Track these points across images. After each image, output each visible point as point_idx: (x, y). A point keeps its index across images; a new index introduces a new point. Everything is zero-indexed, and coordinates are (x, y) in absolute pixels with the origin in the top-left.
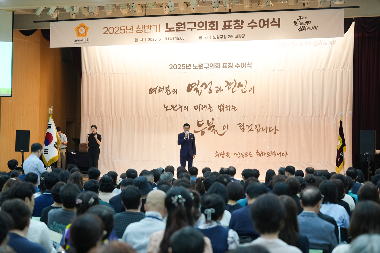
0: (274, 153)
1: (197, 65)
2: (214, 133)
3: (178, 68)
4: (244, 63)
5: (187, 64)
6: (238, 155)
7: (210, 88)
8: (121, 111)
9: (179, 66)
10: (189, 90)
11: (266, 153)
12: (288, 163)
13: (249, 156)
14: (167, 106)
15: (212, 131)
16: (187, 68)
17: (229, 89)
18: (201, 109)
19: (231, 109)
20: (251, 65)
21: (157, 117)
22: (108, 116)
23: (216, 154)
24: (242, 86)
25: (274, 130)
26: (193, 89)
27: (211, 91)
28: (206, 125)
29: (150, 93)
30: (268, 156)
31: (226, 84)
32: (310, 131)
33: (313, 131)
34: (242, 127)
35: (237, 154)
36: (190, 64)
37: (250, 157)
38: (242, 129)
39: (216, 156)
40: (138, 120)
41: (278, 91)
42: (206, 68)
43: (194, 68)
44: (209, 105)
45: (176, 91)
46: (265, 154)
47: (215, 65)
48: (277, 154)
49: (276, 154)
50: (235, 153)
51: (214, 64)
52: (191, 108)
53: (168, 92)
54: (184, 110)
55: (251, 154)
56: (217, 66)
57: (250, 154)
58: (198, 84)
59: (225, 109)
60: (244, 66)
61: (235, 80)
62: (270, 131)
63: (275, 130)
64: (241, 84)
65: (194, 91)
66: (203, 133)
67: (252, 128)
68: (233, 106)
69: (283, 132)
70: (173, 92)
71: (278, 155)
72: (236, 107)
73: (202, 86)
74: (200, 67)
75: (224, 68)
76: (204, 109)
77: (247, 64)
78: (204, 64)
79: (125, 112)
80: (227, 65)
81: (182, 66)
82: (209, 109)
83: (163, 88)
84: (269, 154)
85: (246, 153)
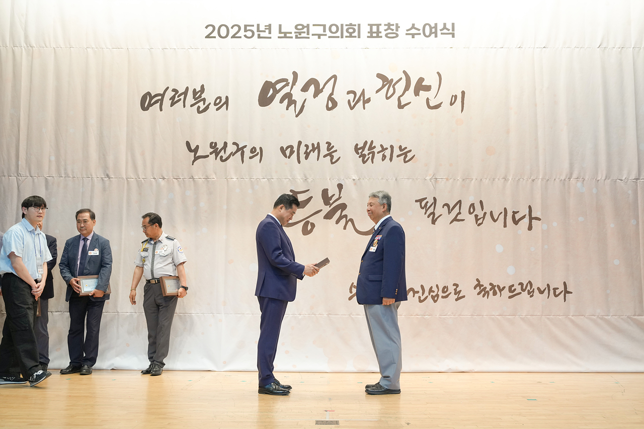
0: (529, 288)
1: (289, 27)
2: (345, 228)
3: (231, 34)
4: (433, 25)
5: (258, 25)
6: (420, 294)
7: (332, 94)
8: (50, 161)
9: (236, 29)
10: (265, 100)
11: (504, 287)
12: (573, 318)
13: (453, 297)
14: (197, 147)
15: (337, 222)
16: (259, 37)
17: (387, 98)
18: (302, 156)
19: (395, 155)
20: (453, 30)
21: (164, 178)
22: (6, 174)
23: (351, 292)
24: (428, 88)
25: (526, 220)
26: (279, 96)
27: (335, 104)
28: (317, 202)
29: (144, 109)
30: (510, 297)
31: (380, 83)
32: (633, 222)
33: (640, 223)
34: (431, 210)
35: (418, 292)
36: (270, 25)
37: (457, 300)
38: (428, 217)
39: (350, 298)
40: (104, 189)
41: (536, 105)
42: (319, 36)
43: (283, 35)
44: (329, 144)
45: (227, 102)
46: (501, 290)
47: (345, 28)
48: (538, 289)
49: (533, 291)
50: (412, 289)
51: (342, 25)
52: (272, 154)
53: (201, 104)
54: (251, 158)
55: (458, 290)
56: (352, 31)
57: (455, 290)
58: (294, 83)
59: (378, 157)
60: (431, 33)
61: (405, 72)
62: (516, 222)
63: (531, 219)
64: (423, 84)
65: (281, 101)
66: (309, 227)
67: (459, 213)
68: (400, 147)
69: (555, 224)
70: (215, 104)
71: (541, 292)
72: (410, 151)
73: (305, 89)
74: (300, 33)
75: (371, 37)
76: (314, 155)
77: (440, 27)
78: (311, 27)
79: (63, 163)
80: (382, 28)
81: (246, 31)
82: (329, 158)
83: (185, 93)
84: (515, 289)
85: (445, 289)
